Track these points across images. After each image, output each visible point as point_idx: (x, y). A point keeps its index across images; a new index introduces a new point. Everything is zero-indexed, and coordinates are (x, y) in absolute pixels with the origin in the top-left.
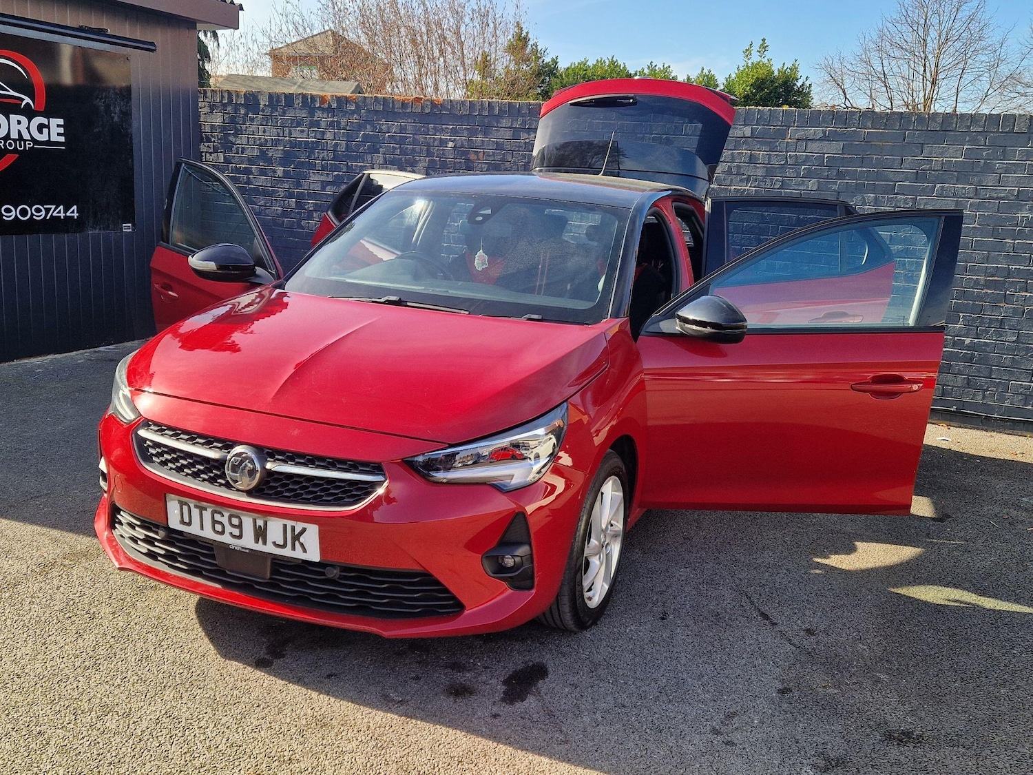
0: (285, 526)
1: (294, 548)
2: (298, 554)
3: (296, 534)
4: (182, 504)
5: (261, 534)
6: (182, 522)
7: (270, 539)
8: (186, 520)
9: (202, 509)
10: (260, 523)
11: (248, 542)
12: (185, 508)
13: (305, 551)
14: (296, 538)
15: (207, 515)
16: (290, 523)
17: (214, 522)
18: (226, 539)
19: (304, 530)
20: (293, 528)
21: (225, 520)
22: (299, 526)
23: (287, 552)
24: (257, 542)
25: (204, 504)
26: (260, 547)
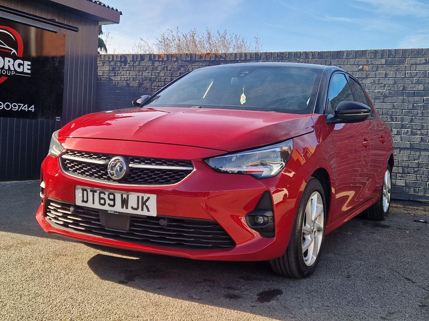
0: (138, 197)
1: (142, 210)
2: (145, 213)
3: (144, 201)
4: (83, 190)
5: (125, 202)
6: (83, 201)
7: (130, 205)
8: (85, 199)
9: (94, 192)
10: (125, 196)
11: (118, 208)
12: (85, 192)
13: (148, 211)
14: (144, 203)
15: (97, 195)
16: (141, 195)
17: (100, 198)
18: (106, 208)
19: (149, 198)
20: (143, 198)
21: (106, 197)
22: (146, 196)
23: (139, 212)
24: (123, 207)
25: (96, 189)
26: (124, 210)
